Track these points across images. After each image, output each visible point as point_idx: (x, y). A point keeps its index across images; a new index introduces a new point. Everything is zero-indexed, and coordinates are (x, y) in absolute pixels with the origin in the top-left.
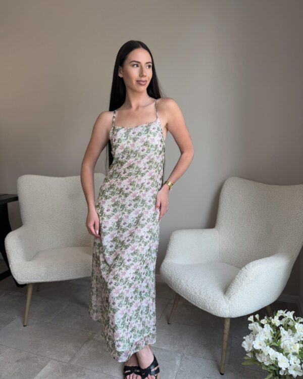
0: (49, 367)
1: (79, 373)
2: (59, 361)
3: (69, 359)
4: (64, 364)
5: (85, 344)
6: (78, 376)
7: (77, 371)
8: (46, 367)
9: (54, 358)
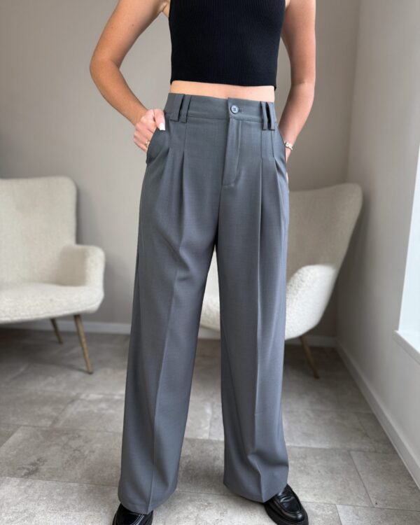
0: (21, 435)
1: (71, 435)
2: (34, 427)
3: (49, 423)
4: (44, 429)
5: (70, 405)
6: (70, 439)
7: (67, 434)
8: (15, 435)
9: (26, 423)
